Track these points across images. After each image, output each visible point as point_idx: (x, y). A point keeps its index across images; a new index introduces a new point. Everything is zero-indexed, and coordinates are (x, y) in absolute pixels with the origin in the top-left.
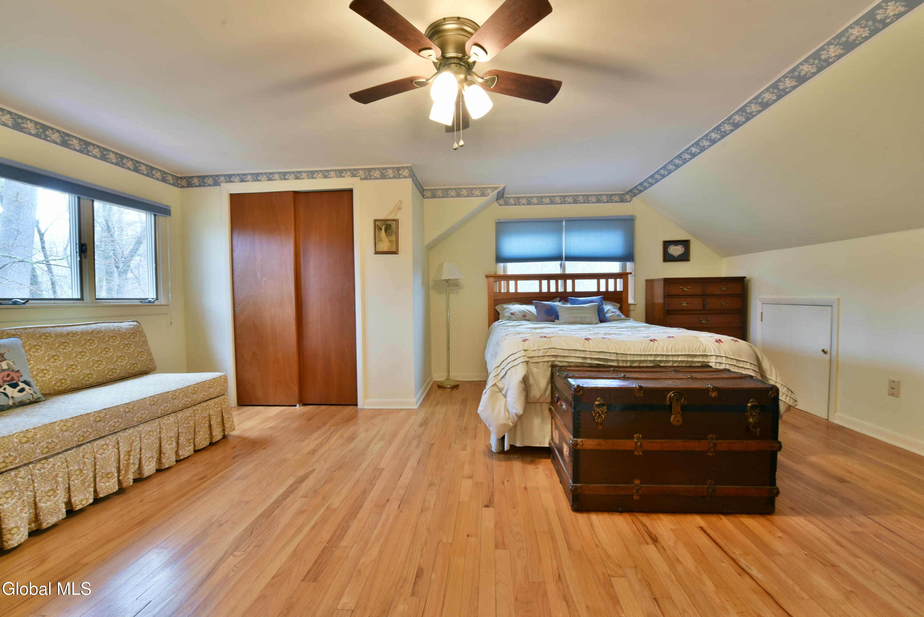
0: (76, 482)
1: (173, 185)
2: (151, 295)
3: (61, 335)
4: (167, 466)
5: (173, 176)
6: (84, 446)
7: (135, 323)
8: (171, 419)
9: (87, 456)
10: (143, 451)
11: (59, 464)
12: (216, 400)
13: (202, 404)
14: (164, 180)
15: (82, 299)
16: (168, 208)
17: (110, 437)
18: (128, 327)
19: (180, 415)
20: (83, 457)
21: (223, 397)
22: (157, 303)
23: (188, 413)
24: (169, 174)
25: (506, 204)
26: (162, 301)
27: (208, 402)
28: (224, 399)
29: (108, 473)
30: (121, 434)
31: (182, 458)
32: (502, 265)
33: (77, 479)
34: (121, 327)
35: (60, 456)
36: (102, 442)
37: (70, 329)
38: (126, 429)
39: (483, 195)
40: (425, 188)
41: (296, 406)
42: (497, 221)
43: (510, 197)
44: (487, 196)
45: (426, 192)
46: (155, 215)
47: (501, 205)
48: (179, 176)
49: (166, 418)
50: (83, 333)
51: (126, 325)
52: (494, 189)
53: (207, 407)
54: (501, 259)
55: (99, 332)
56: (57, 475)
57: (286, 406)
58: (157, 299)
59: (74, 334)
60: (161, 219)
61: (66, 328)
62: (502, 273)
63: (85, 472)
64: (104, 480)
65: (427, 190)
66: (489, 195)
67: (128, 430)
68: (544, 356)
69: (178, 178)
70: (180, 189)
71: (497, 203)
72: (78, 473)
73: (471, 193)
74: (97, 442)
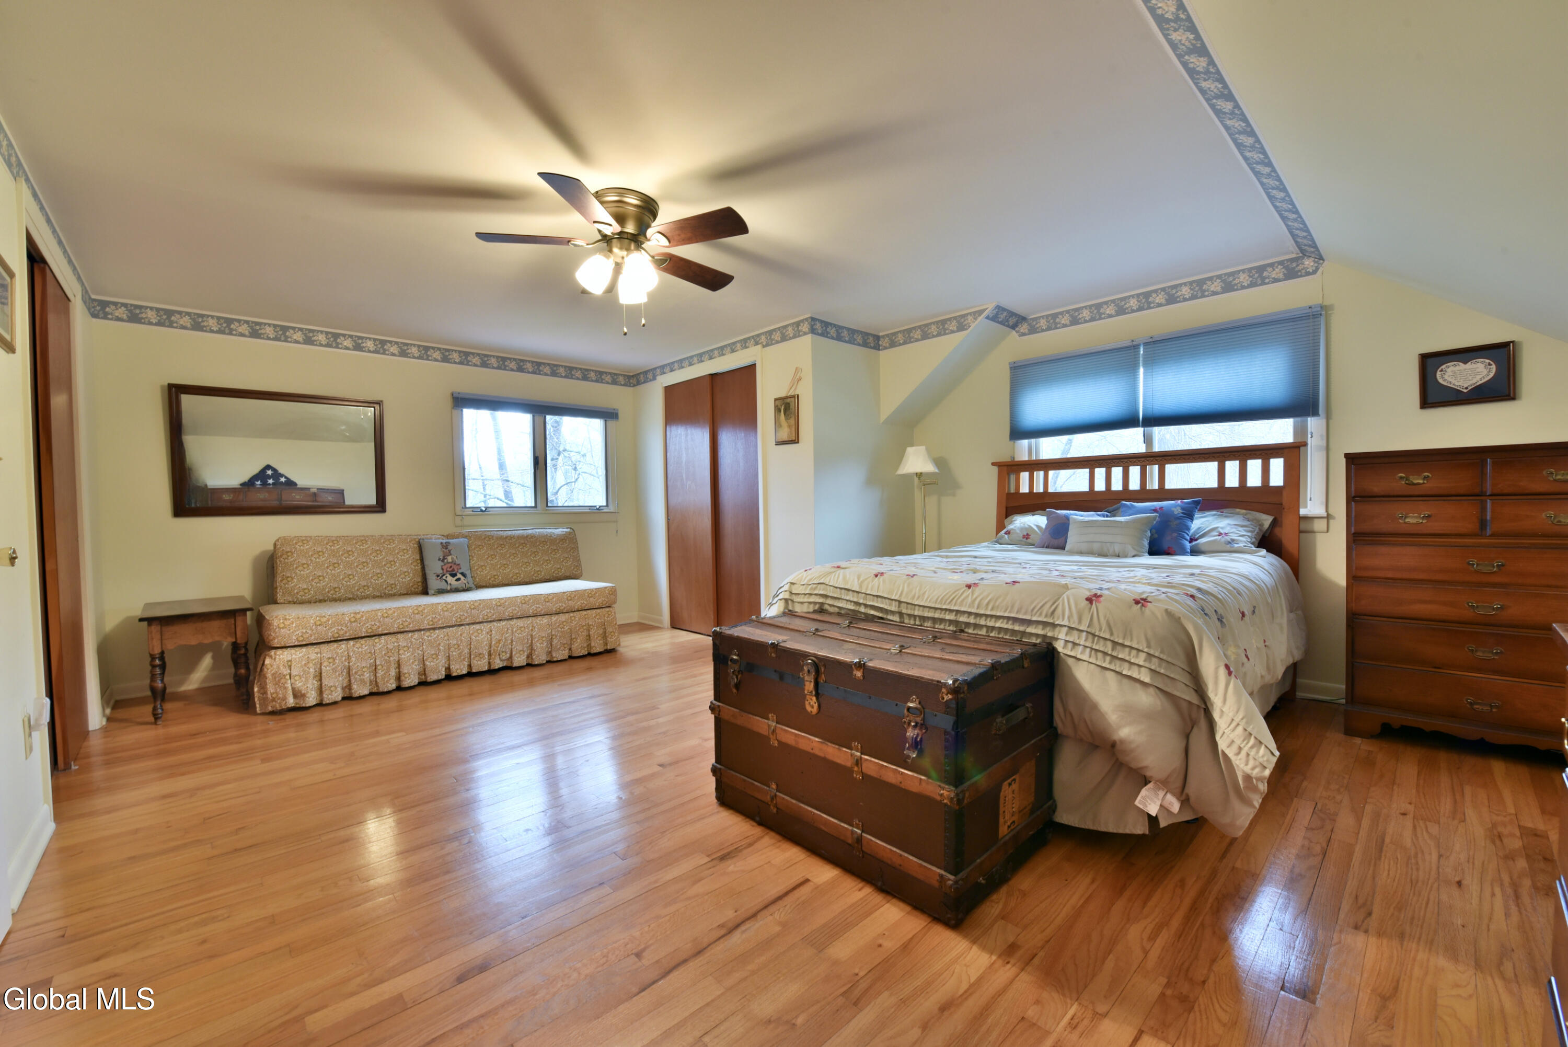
0: (454, 653)
1: (625, 385)
2: (602, 502)
3: (501, 538)
4: (536, 663)
5: (625, 376)
6: (463, 627)
7: (569, 530)
8: (545, 620)
9: (465, 635)
10: (514, 643)
11: (442, 636)
12: (598, 611)
13: (581, 612)
14: (614, 382)
15: (536, 507)
16: (614, 411)
17: (485, 624)
18: (560, 533)
19: (554, 618)
20: (461, 635)
21: (608, 609)
22: (606, 510)
23: (563, 617)
24: (619, 374)
25: (1033, 330)
26: (612, 508)
27: (589, 611)
28: (608, 611)
29: (480, 654)
30: (495, 624)
31: (555, 659)
32: (1025, 443)
33: (455, 652)
34: (554, 533)
35: (444, 630)
36: (477, 627)
37: (510, 533)
38: (500, 620)
39: (961, 328)
40: (881, 334)
42: (1011, 366)
43: (1039, 318)
44: (966, 329)
45: (882, 339)
46: (605, 421)
47: (1023, 334)
48: (632, 374)
49: (540, 618)
50: (519, 537)
51: (560, 531)
52: (977, 315)
53: (586, 616)
54: (1018, 433)
55: (532, 536)
56: (439, 644)
58: (607, 506)
59: (511, 537)
60: (611, 423)
61: (507, 532)
62: (1026, 458)
63: (461, 647)
64: (477, 658)
65: (883, 336)
66: (970, 327)
67: (501, 622)
68: (811, 594)
69: (630, 377)
70: (632, 388)
71: (1017, 332)
72: (456, 646)
73: (942, 327)
74: (474, 626)
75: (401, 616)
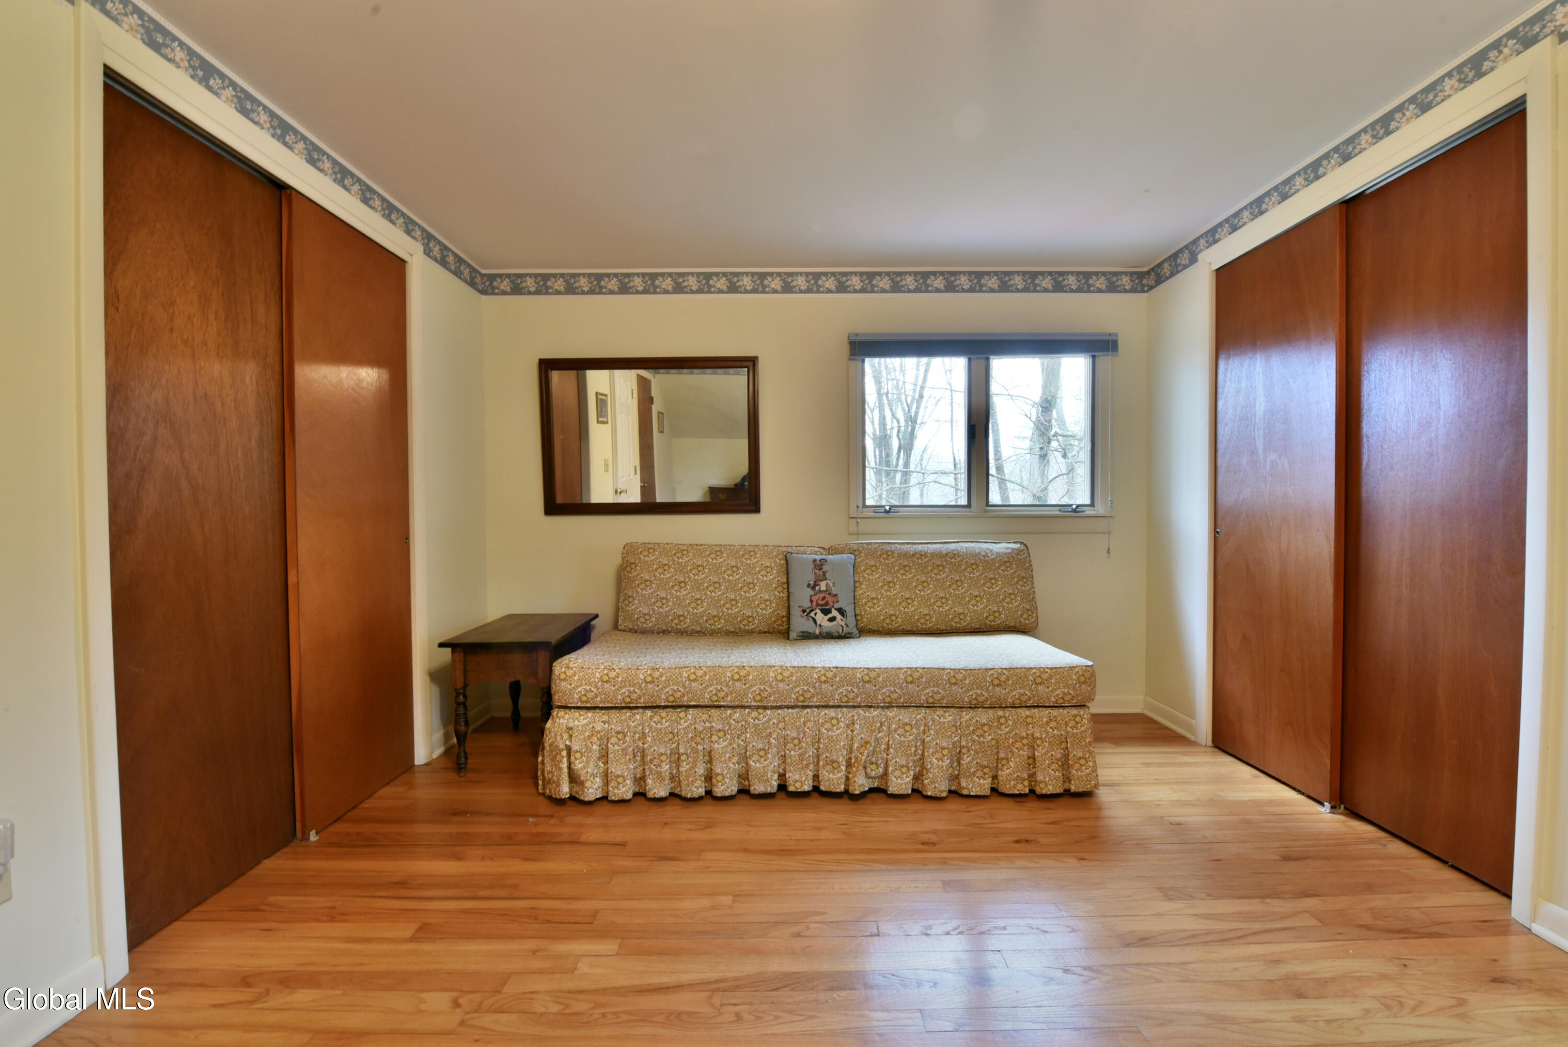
0: (792, 753)
1: (1133, 290)
2: (1082, 497)
3: (906, 555)
4: (929, 794)
5: (1132, 274)
6: (809, 710)
7: (1018, 546)
8: (949, 717)
9: (810, 724)
10: (892, 750)
11: (775, 721)
12: (1055, 712)
13: (1019, 710)
14: (1112, 288)
15: (969, 505)
16: (1111, 338)
17: (845, 710)
18: (1002, 550)
19: (966, 716)
20: (805, 723)
21: (1074, 711)
22: (1089, 512)
23: (983, 716)
24: (1121, 273)
26: (1100, 509)
27: (1036, 710)
28: (1075, 716)
29: (833, 762)
30: (861, 711)
31: (965, 792)
33: (795, 751)
34: (991, 551)
35: (780, 711)
36: (832, 713)
37: (920, 547)
38: (871, 707)
41: (1322, 804)
46: (1094, 357)
48: (1145, 269)
49: (940, 712)
50: (934, 555)
51: (1002, 547)
53: (1029, 720)
55: (955, 555)
56: (770, 734)
57: (1303, 794)
58: (1092, 504)
59: (922, 555)
60: (1105, 360)
61: (915, 546)
63: (804, 745)
64: (828, 768)
67: (872, 709)
69: (1141, 275)
70: (1146, 295)
72: (796, 742)
74: (826, 711)
75: (715, 682)
